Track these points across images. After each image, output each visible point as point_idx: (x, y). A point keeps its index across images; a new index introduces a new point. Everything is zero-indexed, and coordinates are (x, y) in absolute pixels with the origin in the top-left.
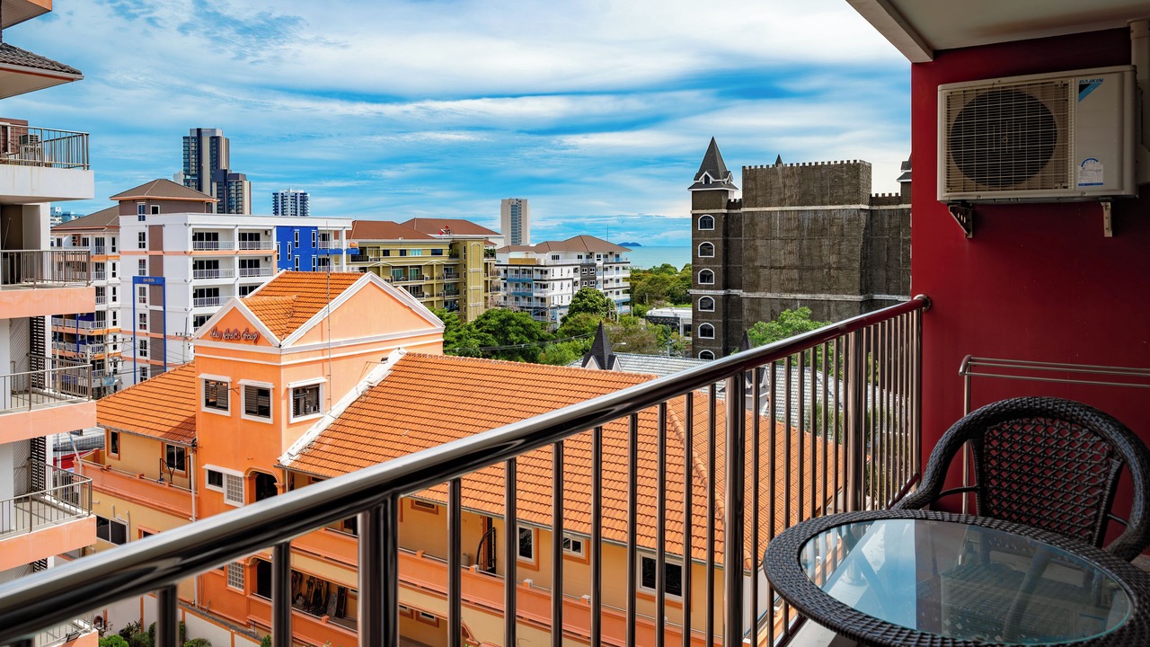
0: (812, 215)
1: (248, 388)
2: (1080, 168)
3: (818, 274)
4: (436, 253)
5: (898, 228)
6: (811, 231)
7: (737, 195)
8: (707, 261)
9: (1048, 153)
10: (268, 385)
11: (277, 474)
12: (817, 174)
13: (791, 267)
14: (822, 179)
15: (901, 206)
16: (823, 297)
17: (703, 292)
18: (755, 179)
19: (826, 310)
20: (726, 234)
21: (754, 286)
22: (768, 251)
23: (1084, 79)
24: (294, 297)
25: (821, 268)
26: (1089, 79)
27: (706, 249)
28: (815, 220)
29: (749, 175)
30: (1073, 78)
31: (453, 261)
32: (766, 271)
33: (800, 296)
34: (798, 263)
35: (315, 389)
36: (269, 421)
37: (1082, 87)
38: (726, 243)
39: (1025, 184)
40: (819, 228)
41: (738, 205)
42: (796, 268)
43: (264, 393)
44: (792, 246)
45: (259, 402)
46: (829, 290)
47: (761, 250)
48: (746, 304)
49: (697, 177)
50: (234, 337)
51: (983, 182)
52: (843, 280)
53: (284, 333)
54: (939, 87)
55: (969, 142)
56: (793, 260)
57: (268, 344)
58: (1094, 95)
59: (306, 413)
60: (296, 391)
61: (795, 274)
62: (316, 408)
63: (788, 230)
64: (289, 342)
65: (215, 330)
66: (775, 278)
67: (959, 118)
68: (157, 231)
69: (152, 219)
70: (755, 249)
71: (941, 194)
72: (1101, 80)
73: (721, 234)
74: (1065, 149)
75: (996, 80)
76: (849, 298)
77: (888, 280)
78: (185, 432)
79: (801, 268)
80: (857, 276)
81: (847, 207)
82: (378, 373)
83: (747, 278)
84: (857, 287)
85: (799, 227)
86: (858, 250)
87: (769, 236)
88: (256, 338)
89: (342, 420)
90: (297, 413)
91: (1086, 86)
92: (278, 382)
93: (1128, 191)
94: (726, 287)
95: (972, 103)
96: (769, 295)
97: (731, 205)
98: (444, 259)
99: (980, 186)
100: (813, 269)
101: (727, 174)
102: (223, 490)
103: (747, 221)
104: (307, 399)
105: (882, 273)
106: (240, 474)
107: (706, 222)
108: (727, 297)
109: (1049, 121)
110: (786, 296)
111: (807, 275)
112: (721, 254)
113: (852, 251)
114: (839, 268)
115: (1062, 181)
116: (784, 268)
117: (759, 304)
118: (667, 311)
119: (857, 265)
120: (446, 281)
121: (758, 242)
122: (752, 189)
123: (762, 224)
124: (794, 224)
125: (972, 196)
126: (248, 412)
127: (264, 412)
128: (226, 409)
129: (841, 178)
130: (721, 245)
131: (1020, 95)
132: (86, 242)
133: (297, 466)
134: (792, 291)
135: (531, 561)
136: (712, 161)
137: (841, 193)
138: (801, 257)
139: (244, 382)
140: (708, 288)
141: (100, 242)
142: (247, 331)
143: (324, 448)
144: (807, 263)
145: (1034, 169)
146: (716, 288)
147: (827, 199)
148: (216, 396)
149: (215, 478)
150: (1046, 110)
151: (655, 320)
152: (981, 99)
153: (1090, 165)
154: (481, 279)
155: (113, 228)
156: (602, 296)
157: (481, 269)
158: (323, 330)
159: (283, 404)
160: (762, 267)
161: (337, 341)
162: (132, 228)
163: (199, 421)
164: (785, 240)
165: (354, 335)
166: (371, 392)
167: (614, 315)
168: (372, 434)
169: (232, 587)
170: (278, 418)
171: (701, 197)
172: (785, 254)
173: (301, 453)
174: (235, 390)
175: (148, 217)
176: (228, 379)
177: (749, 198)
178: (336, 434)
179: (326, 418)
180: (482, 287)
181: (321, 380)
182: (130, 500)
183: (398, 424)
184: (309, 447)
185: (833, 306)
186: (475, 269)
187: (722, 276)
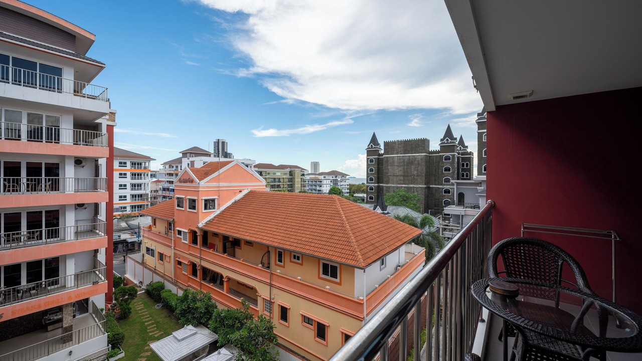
0: (408, 157)
1: (190, 199)
3: (410, 178)
4: (286, 174)
5: (439, 162)
6: (407, 163)
7: (382, 152)
8: (372, 174)
10: (195, 198)
11: (197, 230)
12: (410, 143)
13: (401, 176)
14: (412, 145)
15: (440, 154)
16: (411, 186)
17: (370, 184)
18: (388, 145)
19: (413, 190)
20: (378, 165)
21: (387, 182)
22: (394, 170)
25: (411, 176)
27: (371, 170)
28: (409, 159)
29: (387, 144)
31: (291, 177)
32: (392, 177)
33: (403, 185)
34: (403, 174)
35: (213, 200)
36: (195, 211)
38: (378, 168)
40: (411, 162)
41: (382, 155)
42: (402, 176)
43: (194, 201)
44: (401, 168)
45: (193, 204)
46: (414, 184)
47: (390, 170)
48: (384, 188)
49: (368, 146)
50: (185, 181)
52: (419, 180)
53: (201, 179)
56: (401, 173)
57: (195, 182)
59: (210, 209)
60: (206, 200)
61: (402, 178)
62: (214, 208)
63: (400, 163)
64: (202, 183)
65: (180, 179)
66: (395, 179)
68: (193, 162)
69: (192, 159)
70: (388, 169)
73: (376, 164)
76: (421, 186)
77: (435, 180)
78: (171, 217)
79: (404, 176)
80: (424, 178)
81: (420, 154)
82: (239, 196)
83: (385, 179)
84: (424, 182)
85: (404, 162)
86: (424, 169)
87: (393, 165)
88: (192, 181)
89: (223, 212)
90: (206, 208)
92: (198, 197)
94: (378, 183)
96: (393, 185)
97: (380, 155)
98: (288, 176)
100: (408, 176)
101: (378, 144)
102: (182, 237)
103: (385, 160)
104: (209, 204)
105: (433, 178)
106: (187, 231)
107: (371, 161)
108: (378, 186)
110: (399, 185)
111: (406, 178)
112: (376, 172)
113: (422, 170)
114: (417, 176)
116: (398, 176)
117: (389, 189)
118: (361, 195)
119: (424, 175)
120: (288, 183)
121: (389, 167)
122: (387, 149)
123: (391, 161)
124: (402, 161)
126: (189, 208)
127: (194, 208)
128: (183, 207)
129: (419, 145)
130: (376, 168)
132: (173, 167)
133: (204, 227)
134: (401, 184)
135: (282, 264)
136: (374, 140)
137: (418, 149)
138: (404, 172)
139: (188, 197)
140: (372, 183)
141: (177, 167)
142: (189, 179)
143: (214, 221)
144: (406, 174)
146: (375, 183)
147: (413, 152)
148: (180, 202)
149: (180, 232)
151: (356, 197)
154: (300, 183)
155: (181, 162)
156: (339, 189)
157: (300, 180)
158: (217, 179)
159: (201, 205)
160: (390, 175)
161: (221, 184)
162: (185, 162)
163: (175, 211)
164: (398, 166)
165: (230, 182)
166: (236, 202)
167: (343, 195)
168: (231, 217)
169: (183, 272)
170: (198, 210)
171: (370, 152)
172: (398, 171)
173: (206, 223)
174: (186, 200)
175: (190, 158)
176: (183, 197)
177: (386, 152)
178: (220, 217)
179: (217, 212)
180: (300, 186)
181: (216, 197)
182: (156, 241)
183: (241, 213)
184: (209, 221)
185: (415, 189)
186: (298, 180)
187: (377, 179)
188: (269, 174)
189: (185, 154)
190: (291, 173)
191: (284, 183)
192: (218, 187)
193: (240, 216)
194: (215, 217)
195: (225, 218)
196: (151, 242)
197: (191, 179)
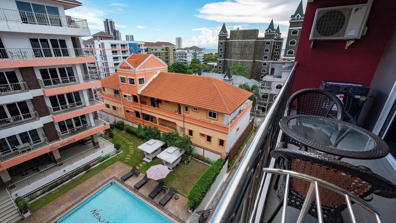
0: (244, 42)
1: (129, 79)
2: (349, 32)
3: (244, 56)
4: (163, 50)
5: (263, 45)
6: (244, 46)
7: (229, 37)
8: (221, 52)
9: (341, 27)
10: (134, 78)
11: (137, 95)
12: (247, 32)
13: (239, 54)
14: (248, 33)
15: (264, 40)
16: (245, 60)
18: (233, 33)
19: (245, 63)
20: (225, 46)
21: (230, 58)
22: (236, 50)
23: (357, 7)
24: (136, 59)
25: (245, 54)
26: (359, 7)
27: (221, 50)
28: (245, 43)
29: (232, 32)
30: (354, 7)
31: (167, 52)
32: (233, 55)
33: (240, 60)
34: (240, 53)
35: (143, 79)
36: (135, 85)
37: (356, 10)
38: (225, 48)
39: (333, 35)
40: (246, 45)
41: (229, 39)
42: (240, 54)
43: (133, 80)
44: (240, 49)
46: (246, 59)
47: (233, 50)
48: (229, 62)
49: (220, 33)
50: (125, 68)
51: (322, 35)
52: (249, 57)
53: (135, 67)
54: (317, 9)
55: (322, 24)
57: (132, 69)
58: (359, 12)
59: (142, 84)
60: (139, 79)
61: (239, 56)
62: (144, 83)
63: (239, 46)
64: (137, 69)
65: (121, 66)
66: (235, 56)
67: (320, 18)
68: (103, 44)
69: (101, 41)
70: (232, 50)
71: (311, 38)
72: (362, 8)
73: (224, 46)
74: (346, 26)
75: (333, 7)
76: (250, 61)
77: (259, 57)
78: (118, 87)
79: (241, 54)
80: (252, 56)
81: (252, 40)
82: (155, 76)
83: (229, 56)
84: (252, 58)
85: (241, 45)
86: (253, 50)
87: (235, 47)
88: (130, 68)
89: (149, 85)
90: (140, 84)
91: (357, 9)
92: (135, 77)
93: (359, 37)
94: (225, 58)
95: (325, 14)
96: (234, 60)
97: (226, 39)
98: (165, 51)
99: (322, 36)
100: (243, 54)
101: (227, 32)
102: (127, 98)
103: (230, 43)
104: (141, 81)
105: (258, 55)
106: (130, 96)
107: (221, 44)
108: (225, 60)
109: (344, 19)
110: (237, 60)
111: (242, 56)
112: (224, 51)
113: (252, 51)
114: (249, 54)
115: (343, 35)
116: (237, 54)
117: (231, 62)
118: (211, 64)
119: (253, 54)
120: (165, 56)
121: (232, 48)
122: (232, 36)
123: (234, 44)
124: (240, 44)
126: (130, 83)
127: (133, 83)
128: (125, 83)
129: (252, 33)
130: (224, 49)
131: (339, 12)
133: (141, 94)
134: (238, 59)
135: (188, 112)
136: (224, 29)
137: (251, 37)
138: (241, 52)
139: (128, 77)
140: (221, 58)
142: (127, 67)
143: (146, 91)
144: (242, 53)
145: (337, 32)
146: (223, 59)
147: (248, 38)
148: (123, 80)
149: (125, 96)
150: (344, 16)
152: (328, 13)
153: (352, 31)
154: (173, 56)
155: (93, 43)
156: (198, 60)
157: (173, 54)
158: (143, 67)
159: (137, 82)
160: (233, 54)
161: (146, 69)
162: (97, 43)
163: (120, 85)
164: (238, 48)
165: (150, 68)
166: (154, 79)
167: (200, 64)
168: (155, 88)
169: (131, 116)
170: (136, 85)
171: (221, 37)
172: (238, 51)
173: (142, 91)
174: (127, 79)
176: (125, 77)
177: (232, 37)
178: (148, 88)
179: (146, 85)
180: (173, 58)
181: (144, 77)
182: (109, 100)
183: (160, 86)
184: (143, 90)
185: (247, 62)
186: (171, 54)
187: (224, 56)
188: (152, 50)
189: (95, 37)
190: (167, 49)
191: (163, 56)
192: (145, 71)
193: (161, 88)
194: (145, 88)
195: (152, 89)
197: (129, 67)
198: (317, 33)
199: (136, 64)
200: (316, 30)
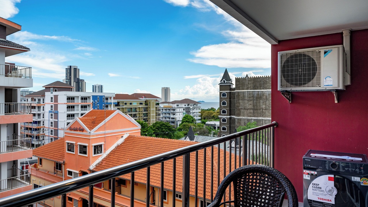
1: (80, 145)
2: (325, 80)
3: (259, 111)
4: (141, 104)
6: (257, 98)
7: (234, 86)
8: (224, 107)
9: (314, 75)
10: (87, 145)
11: (88, 172)
12: (259, 80)
13: (250, 109)
14: (260, 81)
16: (260, 118)
17: (223, 116)
18: (239, 81)
19: (261, 122)
20: (230, 98)
21: (239, 115)
22: (245, 104)
23: (326, 49)
24: (95, 117)
25: (260, 109)
26: (328, 50)
27: (224, 103)
28: (258, 94)
29: (237, 80)
30: (322, 49)
31: (146, 106)
32: (243, 110)
33: (253, 118)
34: (252, 108)
35: (101, 146)
36: (86, 156)
37: (325, 52)
38: (230, 101)
39: (306, 85)
40: (259, 97)
41: (234, 89)
42: (252, 109)
43: (85, 147)
44: (251, 102)
45: (83, 150)
46: (263, 116)
47: (241, 103)
48: (236, 120)
49: (221, 81)
50: (76, 130)
51: (292, 84)
52: (267, 113)
53: (91, 128)
54: (278, 53)
55: (288, 72)
56: (251, 107)
57: (86, 131)
58: (329, 55)
59: (98, 153)
60: (95, 146)
61: (252, 111)
62: (101, 152)
63: (250, 97)
64: (93, 132)
65: (70, 127)
66: (245, 112)
67: (285, 63)
68: (56, 97)
69: (55, 93)
70: (239, 103)
71: (279, 89)
72: (332, 50)
73: (229, 98)
74: (320, 73)
75: (297, 50)
76: (268, 119)
78: (61, 159)
79: (254, 109)
80: (270, 112)
82: (120, 141)
83: (237, 112)
84: (270, 115)
85: (253, 97)
86: (270, 104)
87: (243, 99)
88: (83, 130)
89: (109, 155)
90: (95, 153)
91: (327, 52)
92: (89, 144)
93: (341, 88)
94: (230, 115)
95: (289, 58)
96: (244, 118)
97: (231, 89)
98: (144, 106)
99: (292, 86)
100: (257, 109)
101: (230, 80)
102: (72, 177)
103: (237, 94)
104: (98, 149)
106: (78, 172)
107: (224, 95)
108: (230, 118)
109: (314, 64)
111: (255, 111)
112: (229, 105)
114: (265, 109)
115: (319, 85)
116: (248, 109)
117: (241, 120)
118: (212, 123)
119: (271, 108)
120: (144, 112)
121: (240, 101)
122: (238, 85)
123: (241, 96)
124: (251, 95)
125: (289, 89)
126: (80, 153)
127: (85, 153)
128: (74, 152)
129: (266, 81)
130: (228, 102)
131: (305, 55)
132: (35, 100)
133: (95, 170)
134: (251, 116)
135: (167, 201)
136: (226, 76)
138: (254, 106)
139: (79, 143)
140: (224, 115)
141: (39, 100)
142: (80, 128)
143: (103, 164)
144: (255, 108)
145: (309, 80)
146: (227, 115)
147: (262, 88)
148: (71, 147)
149: (70, 173)
150: (313, 60)
151: (209, 125)
152: (292, 57)
153: (328, 79)
154: (155, 112)
155: (44, 96)
156: (192, 117)
157: (155, 109)
158: (104, 128)
159: (91, 150)
160: (241, 109)
161: (107, 131)
162: (49, 95)
163: (66, 155)
164: (249, 100)
165: (113, 129)
166: (118, 147)
167: (196, 123)
168: (118, 160)
169: (74, 206)
170: (89, 155)
171: (222, 87)
172: (249, 105)
173: (96, 166)
174: (77, 146)
175: (53, 92)
176: (74, 142)
177: (237, 87)
178: (107, 160)
179: (104, 155)
180: (155, 114)
181: (102, 143)
182: (45, 179)
183: (126, 157)
184: (98, 164)
185: (264, 121)
186: (153, 109)
187: (229, 112)
188: (126, 104)
189: (48, 88)
190: (146, 103)
191: (140, 113)
192: (105, 134)
193: (126, 159)
194: (103, 160)
195: (112, 161)
196: (39, 180)
198: (285, 82)
199: (93, 124)
200: (283, 78)
